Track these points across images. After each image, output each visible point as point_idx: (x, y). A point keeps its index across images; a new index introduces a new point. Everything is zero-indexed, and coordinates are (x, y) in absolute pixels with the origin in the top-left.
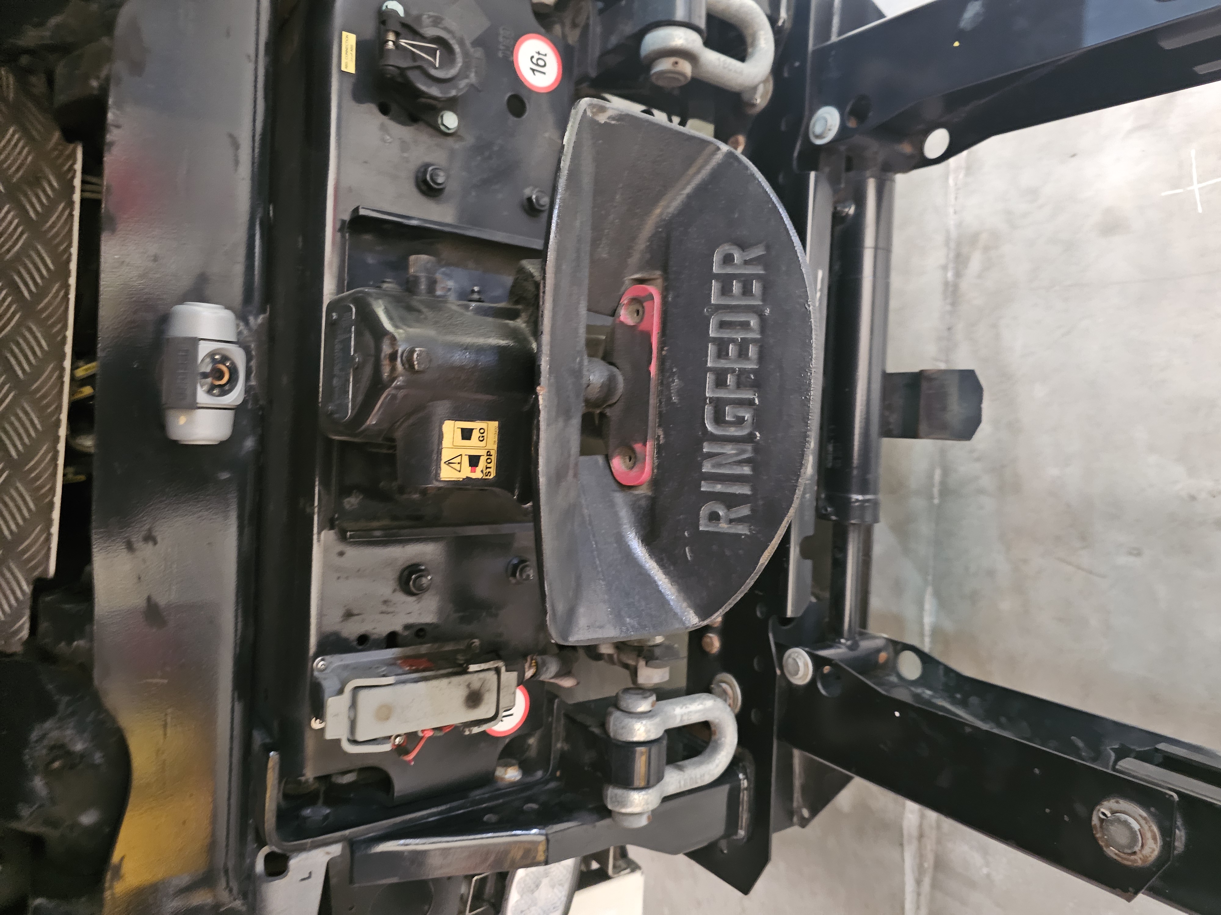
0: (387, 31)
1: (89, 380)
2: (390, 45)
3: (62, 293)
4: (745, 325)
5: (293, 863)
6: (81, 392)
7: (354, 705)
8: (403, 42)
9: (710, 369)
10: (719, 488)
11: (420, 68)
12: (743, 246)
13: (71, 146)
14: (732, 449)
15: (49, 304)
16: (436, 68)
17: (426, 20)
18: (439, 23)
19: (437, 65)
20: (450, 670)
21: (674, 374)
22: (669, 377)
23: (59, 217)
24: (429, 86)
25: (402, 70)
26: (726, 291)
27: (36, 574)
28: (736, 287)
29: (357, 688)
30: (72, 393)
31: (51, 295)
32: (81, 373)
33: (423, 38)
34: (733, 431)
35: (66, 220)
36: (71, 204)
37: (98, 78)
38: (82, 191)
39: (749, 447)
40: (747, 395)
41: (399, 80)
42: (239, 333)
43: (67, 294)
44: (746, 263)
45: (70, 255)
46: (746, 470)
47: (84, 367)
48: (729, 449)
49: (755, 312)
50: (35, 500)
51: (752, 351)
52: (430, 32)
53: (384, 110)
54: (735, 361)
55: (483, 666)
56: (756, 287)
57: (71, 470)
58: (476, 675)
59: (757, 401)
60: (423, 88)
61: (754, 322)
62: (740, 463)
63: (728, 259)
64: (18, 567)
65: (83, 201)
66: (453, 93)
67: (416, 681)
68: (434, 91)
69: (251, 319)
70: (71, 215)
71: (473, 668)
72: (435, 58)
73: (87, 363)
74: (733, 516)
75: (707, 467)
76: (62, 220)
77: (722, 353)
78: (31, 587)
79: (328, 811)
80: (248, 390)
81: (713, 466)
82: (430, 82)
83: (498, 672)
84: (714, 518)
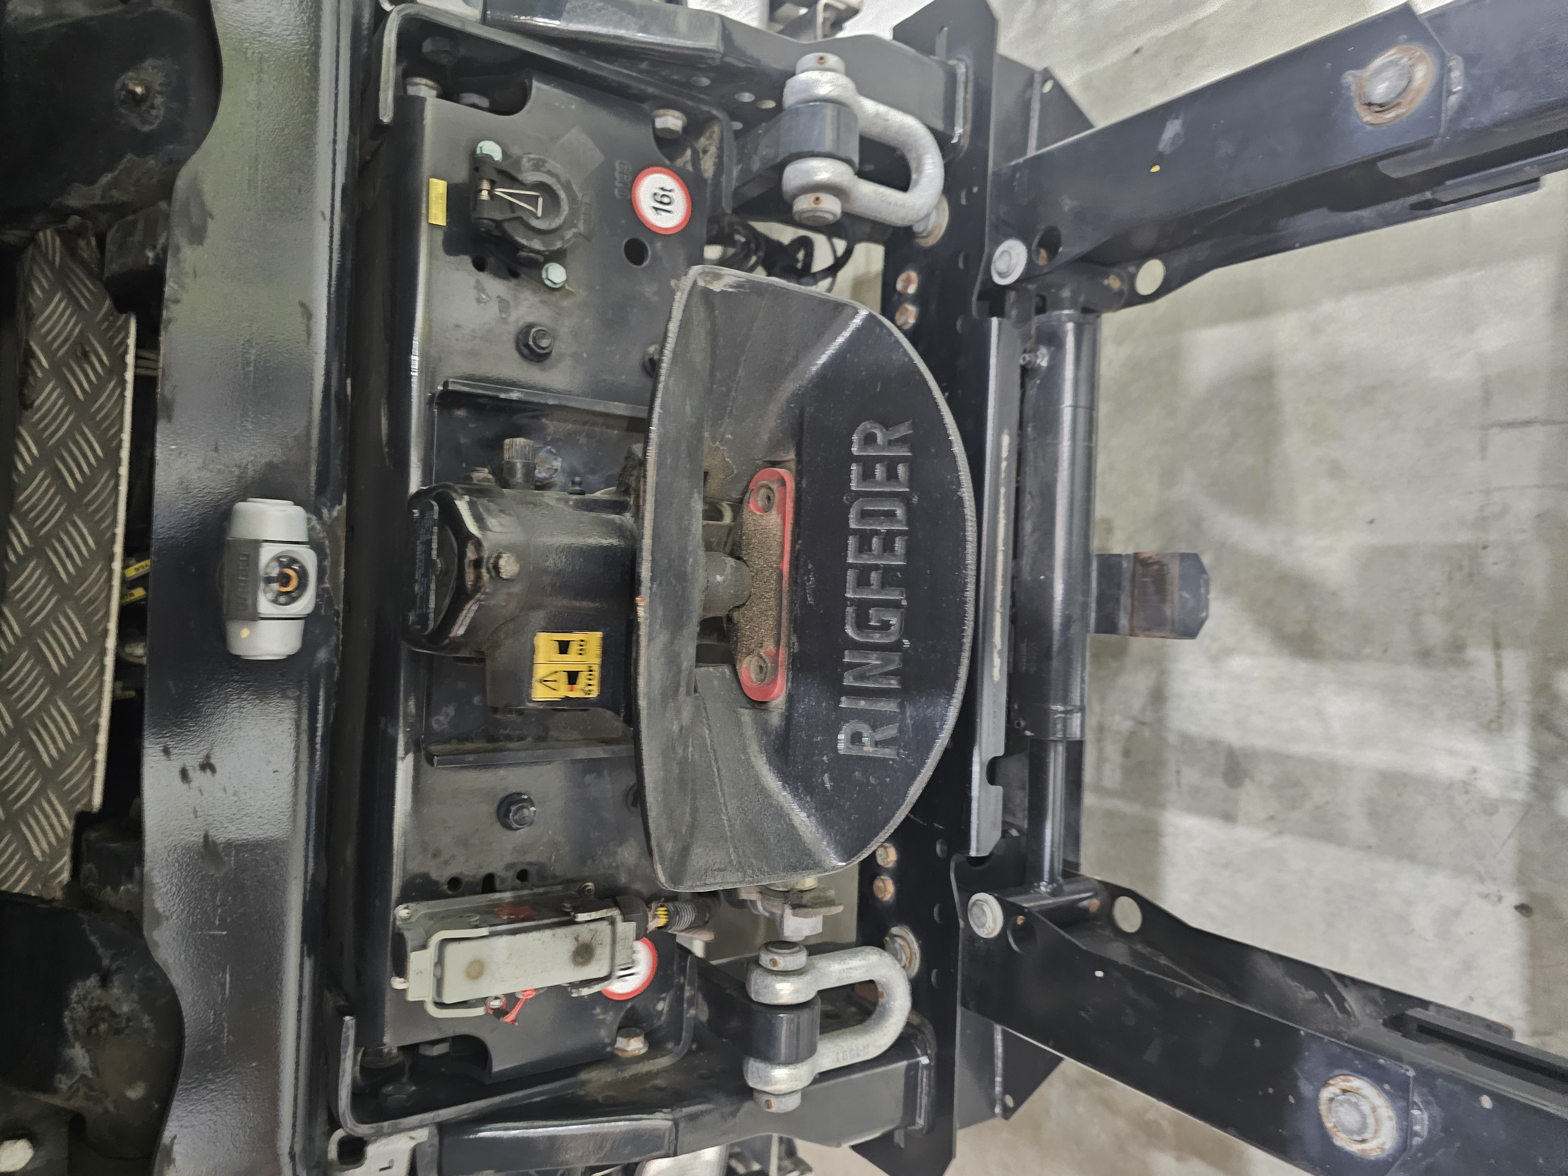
0: (481, 179)
1: (141, 581)
2: (485, 195)
3: (112, 483)
4: (890, 515)
5: (371, 1150)
6: (132, 595)
7: (440, 962)
8: (499, 191)
9: (851, 566)
10: (861, 704)
11: (519, 219)
12: (886, 425)
13: (124, 316)
14: (877, 659)
15: (97, 496)
16: (537, 218)
17: (525, 163)
18: (543, 166)
19: (539, 214)
20: (556, 920)
21: (809, 571)
22: (804, 575)
23: (109, 397)
24: (530, 239)
25: (498, 224)
26: (867, 475)
27: (79, 807)
28: (879, 471)
29: (445, 941)
30: (122, 596)
31: (99, 486)
32: (131, 573)
33: (523, 185)
34: (877, 638)
35: (116, 401)
36: (122, 383)
37: (154, 247)
38: (136, 367)
39: (896, 657)
40: (894, 595)
41: (496, 233)
42: (311, 529)
43: (117, 485)
44: (891, 443)
45: (121, 441)
46: (894, 684)
47: (137, 566)
48: (874, 660)
49: (902, 501)
50: (79, 722)
51: (899, 545)
52: (530, 177)
53: (480, 266)
54: (879, 557)
55: (594, 915)
56: (902, 470)
57: (120, 684)
58: (586, 925)
59: (904, 603)
60: (524, 242)
61: (900, 512)
62: (886, 675)
63: (869, 440)
64: (58, 798)
65: (136, 377)
66: (558, 245)
67: (513, 932)
68: (537, 244)
69: (325, 511)
70: (122, 396)
71: (581, 917)
72: (536, 208)
73: (139, 561)
74: (879, 737)
75: (849, 680)
76: (112, 401)
77: (864, 546)
78: (73, 822)
79: (414, 1088)
80: (320, 594)
81: (856, 679)
82: (531, 233)
83: (612, 922)
84: (856, 738)
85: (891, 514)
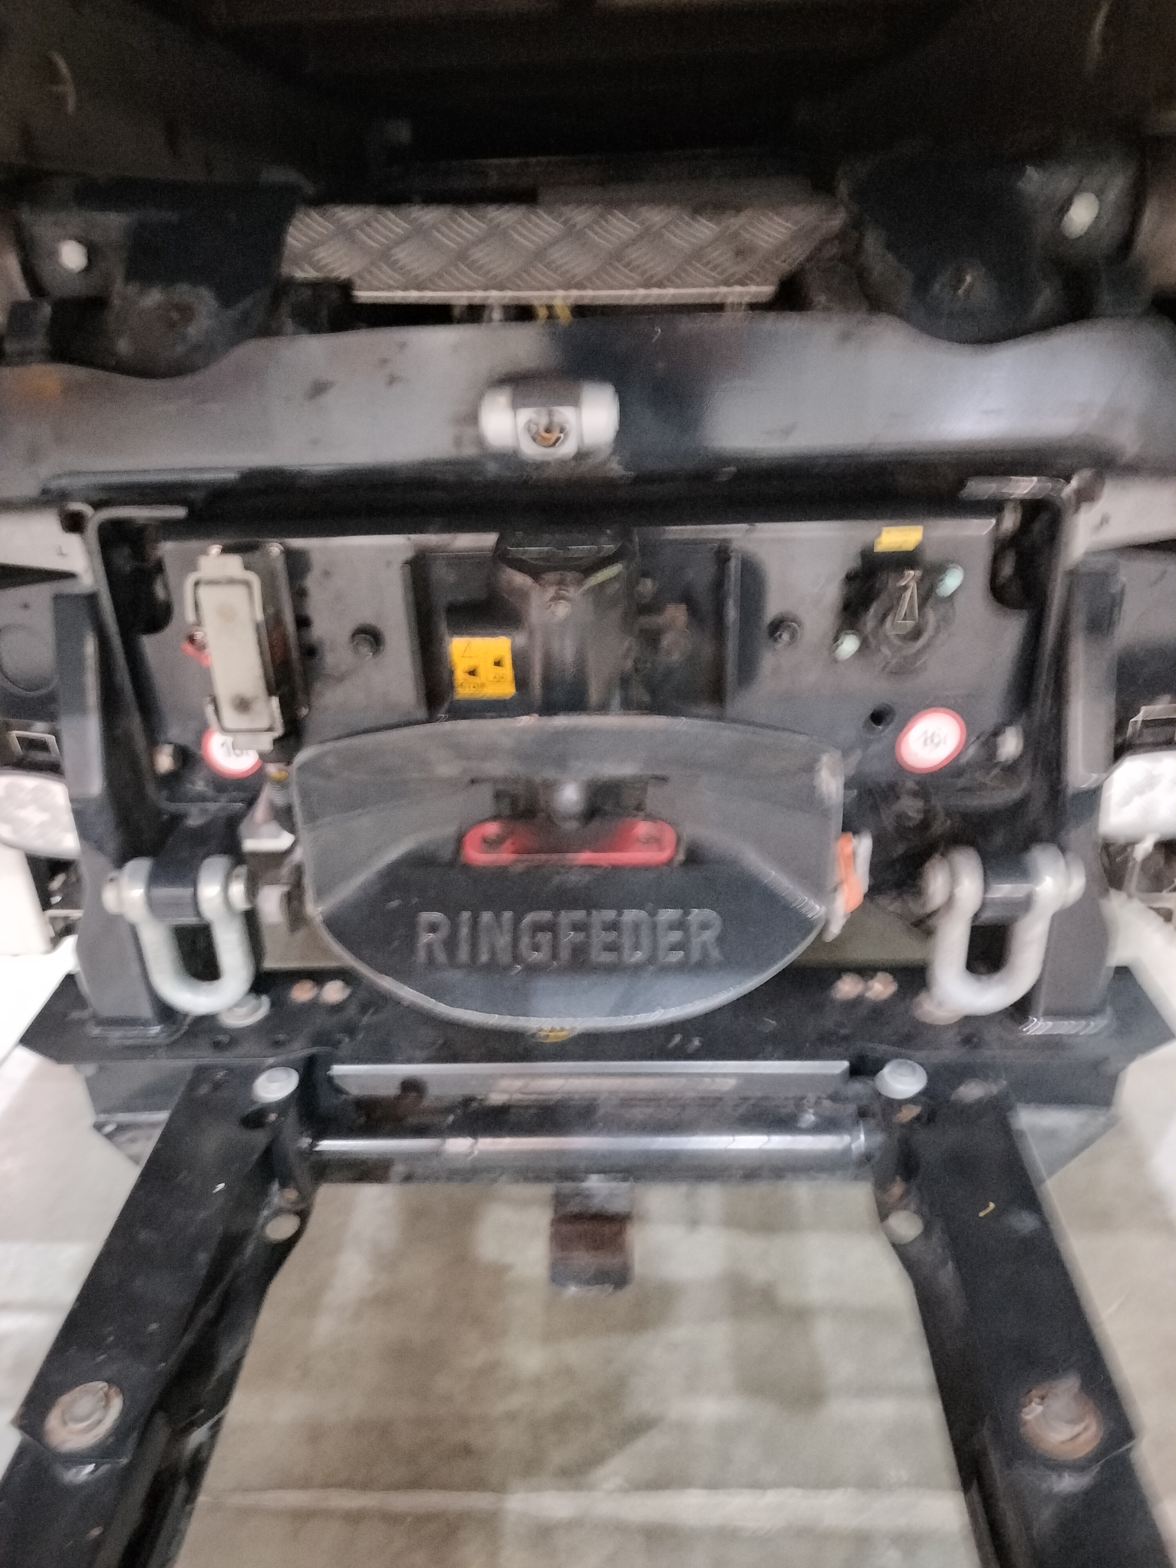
0: (923, 570)
2: (909, 573)
3: (630, 283)
5: (75, 538)
7: (231, 582)
8: (913, 585)
10: (464, 931)
11: (891, 605)
12: (721, 940)
13: (776, 282)
17: (941, 613)
18: (940, 628)
20: (272, 678)
23: (704, 274)
24: (874, 617)
27: (358, 282)
29: (250, 585)
31: (628, 273)
33: (921, 608)
36: (717, 284)
41: (877, 588)
42: (595, 450)
43: (630, 287)
45: (668, 287)
52: (931, 615)
53: (850, 577)
55: (277, 713)
58: (268, 705)
60: (872, 612)
64: (364, 263)
66: (875, 643)
67: (259, 643)
68: (871, 622)
69: (618, 461)
70: (706, 285)
71: (275, 701)
76: (703, 278)
78: (344, 278)
79: (128, 571)
80: (543, 462)
82: (878, 617)
83: (270, 729)
84: (433, 928)
85: (636, 947)
